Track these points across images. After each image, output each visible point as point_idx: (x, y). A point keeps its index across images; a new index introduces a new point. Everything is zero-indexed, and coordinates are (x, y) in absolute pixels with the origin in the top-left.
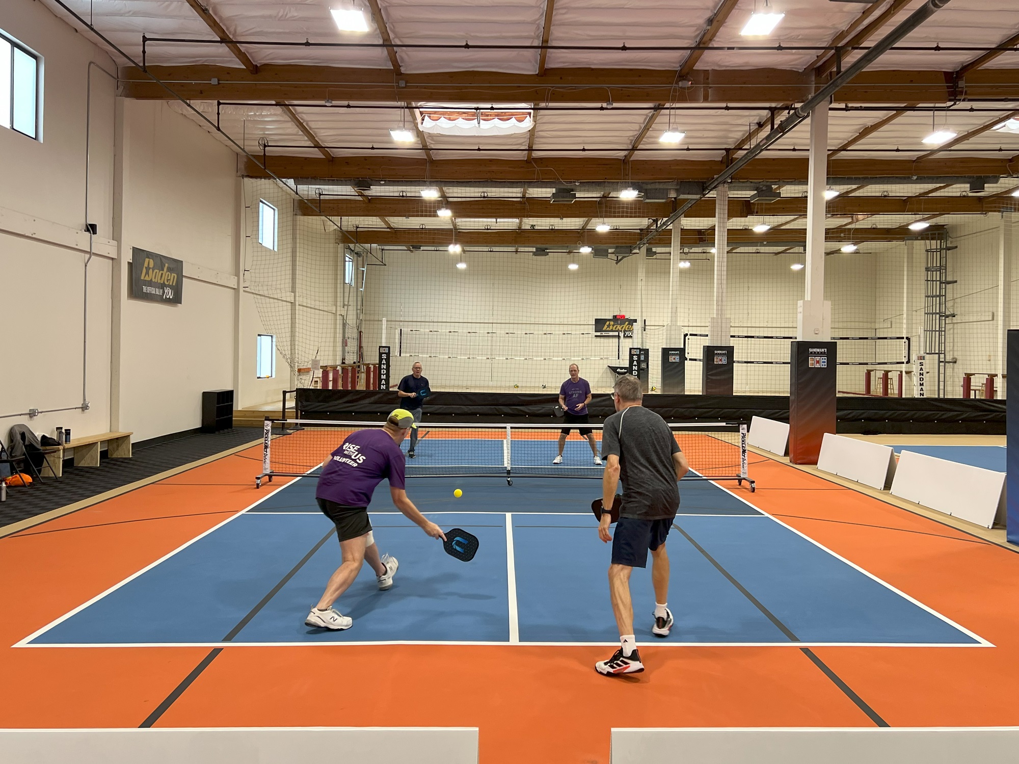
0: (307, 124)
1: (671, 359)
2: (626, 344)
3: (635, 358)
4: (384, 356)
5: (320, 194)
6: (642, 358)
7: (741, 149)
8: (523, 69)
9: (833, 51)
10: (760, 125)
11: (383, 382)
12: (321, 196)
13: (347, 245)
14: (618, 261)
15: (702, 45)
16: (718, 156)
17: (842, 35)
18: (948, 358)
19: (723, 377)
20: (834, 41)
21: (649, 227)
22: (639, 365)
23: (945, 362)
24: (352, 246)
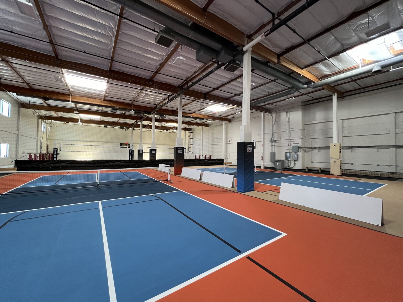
0: (20, 73)
1: (140, 152)
2: (128, 149)
3: (131, 152)
4: (55, 151)
5: (30, 102)
6: (132, 152)
7: (159, 105)
8: (104, 68)
9: (186, 81)
10: (165, 99)
11: (55, 158)
12: (30, 103)
13: (43, 120)
14: (126, 131)
15: (157, 72)
16: (153, 106)
17: (188, 78)
18: (192, 152)
19: (154, 156)
20: (186, 79)
21: (134, 123)
22: (131, 154)
23: (191, 153)
24: (44, 120)
